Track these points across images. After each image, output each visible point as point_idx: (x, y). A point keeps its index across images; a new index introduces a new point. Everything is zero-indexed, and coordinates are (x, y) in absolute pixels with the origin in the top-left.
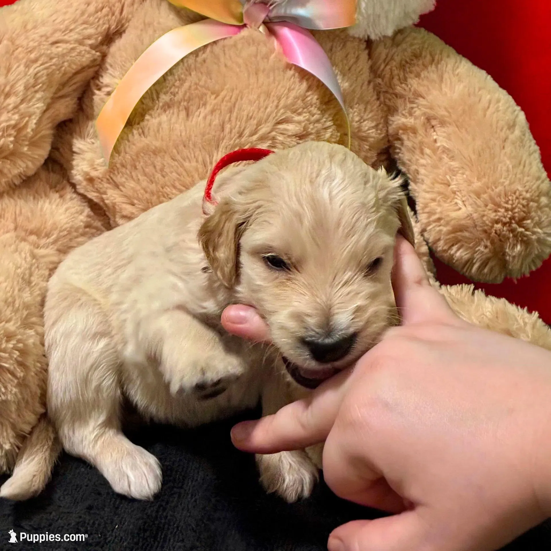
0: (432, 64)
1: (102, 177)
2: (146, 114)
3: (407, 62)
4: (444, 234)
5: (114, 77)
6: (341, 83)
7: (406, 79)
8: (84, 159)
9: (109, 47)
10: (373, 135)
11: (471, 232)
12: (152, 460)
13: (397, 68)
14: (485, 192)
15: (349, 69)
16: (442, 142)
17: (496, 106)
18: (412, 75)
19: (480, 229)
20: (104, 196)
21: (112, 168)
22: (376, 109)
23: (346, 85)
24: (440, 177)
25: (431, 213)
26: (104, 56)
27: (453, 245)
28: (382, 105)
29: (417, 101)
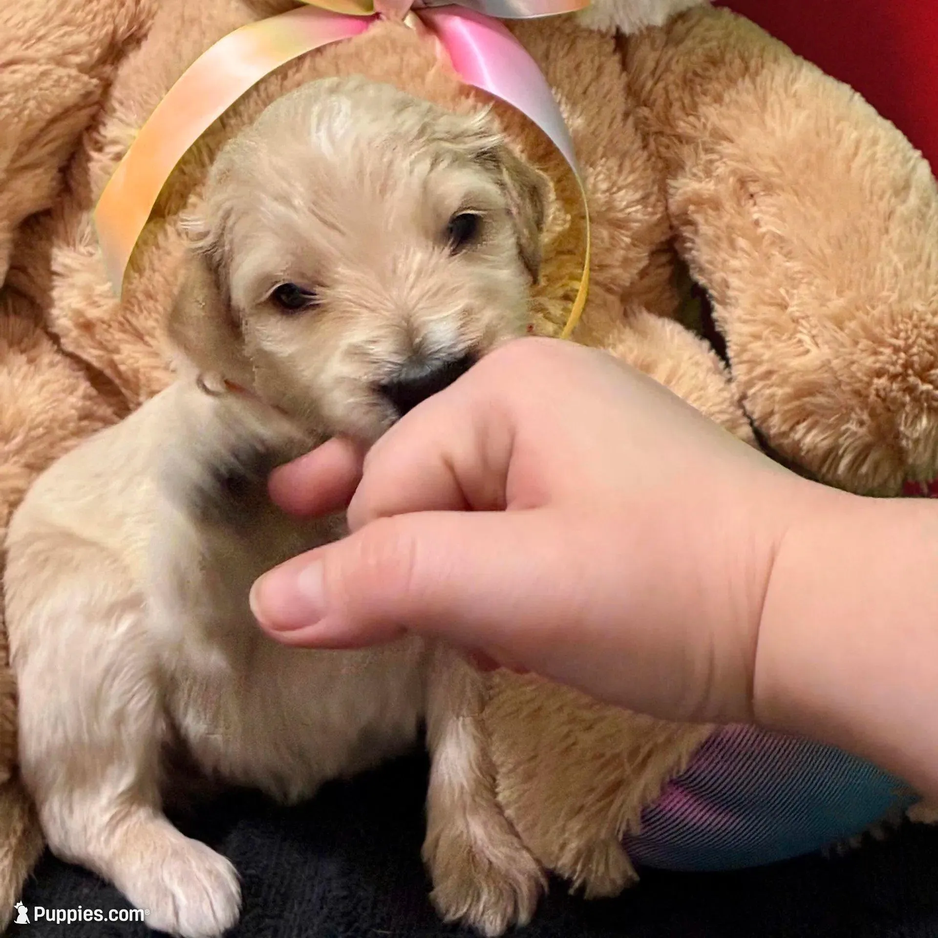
0: (743, 76)
1: (111, 320)
2: (189, 193)
3: (695, 74)
4: (779, 402)
5: (128, 125)
6: (568, 118)
7: (695, 106)
8: (72, 286)
9: (117, 69)
10: (639, 216)
11: (829, 396)
12: (222, 865)
13: (677, 86)
14: (853, 317)
15: (585, 93)
16: (770, 226)
17: (869, 153)
18: (707, 99)
19: (848, 388)
20: (116, 357)
21: (129, 302)
22: (642, 167)
23: (578, 122)
24: (768, 291)
25: (753, 363)
26: (107, 85)
27: (798, 423)
28: (653, 159)
29: (719, 148)
